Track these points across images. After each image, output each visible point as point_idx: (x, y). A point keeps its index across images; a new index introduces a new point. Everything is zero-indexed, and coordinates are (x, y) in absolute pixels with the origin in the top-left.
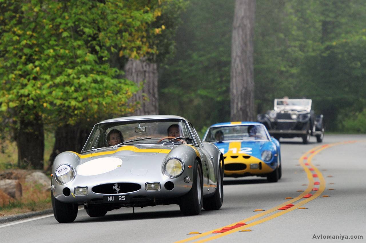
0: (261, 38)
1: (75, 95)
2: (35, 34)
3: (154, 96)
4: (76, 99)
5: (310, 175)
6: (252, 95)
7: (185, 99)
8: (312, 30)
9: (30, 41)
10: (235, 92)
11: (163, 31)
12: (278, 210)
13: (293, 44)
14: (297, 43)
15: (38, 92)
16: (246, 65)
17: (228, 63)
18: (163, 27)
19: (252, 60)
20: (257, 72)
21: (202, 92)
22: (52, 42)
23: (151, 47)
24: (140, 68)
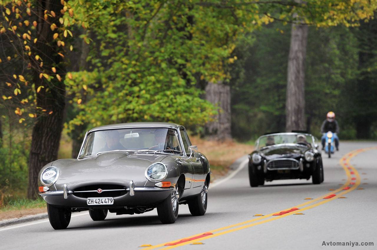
0: (310, 67)
1: (169, 109)
2: (138, 64)
3: (227, 110)
4: (170, 112)
5: (348, 172)
6: (303, 111)
7: (251, 114)
8: (351, 61)
9: (135, 68)
10: (289, 108)
11: (235, 61)
12: (324, 198)
13: (335, 71)
14: (339, 71)
15: (141, 107)
16: (298, 87)
17: (285, 86)
18: (236, 58)
19: (303, 84)
20: (307, 93)
21: (263, 108)
22: (153, 70)
23: (225, 73)
24: (217, 90)
